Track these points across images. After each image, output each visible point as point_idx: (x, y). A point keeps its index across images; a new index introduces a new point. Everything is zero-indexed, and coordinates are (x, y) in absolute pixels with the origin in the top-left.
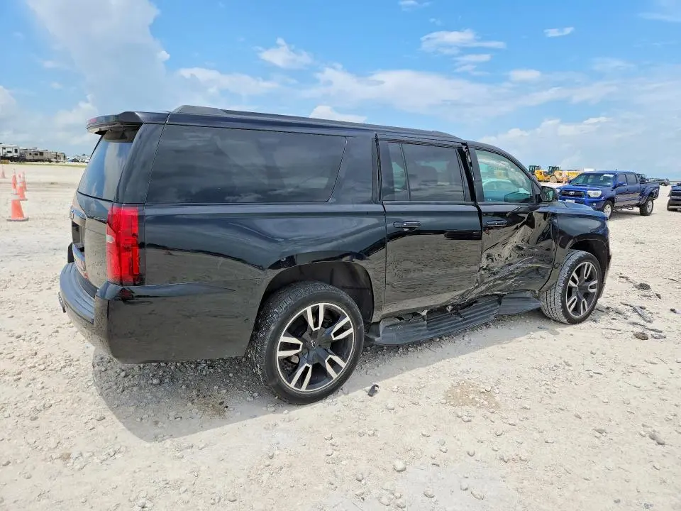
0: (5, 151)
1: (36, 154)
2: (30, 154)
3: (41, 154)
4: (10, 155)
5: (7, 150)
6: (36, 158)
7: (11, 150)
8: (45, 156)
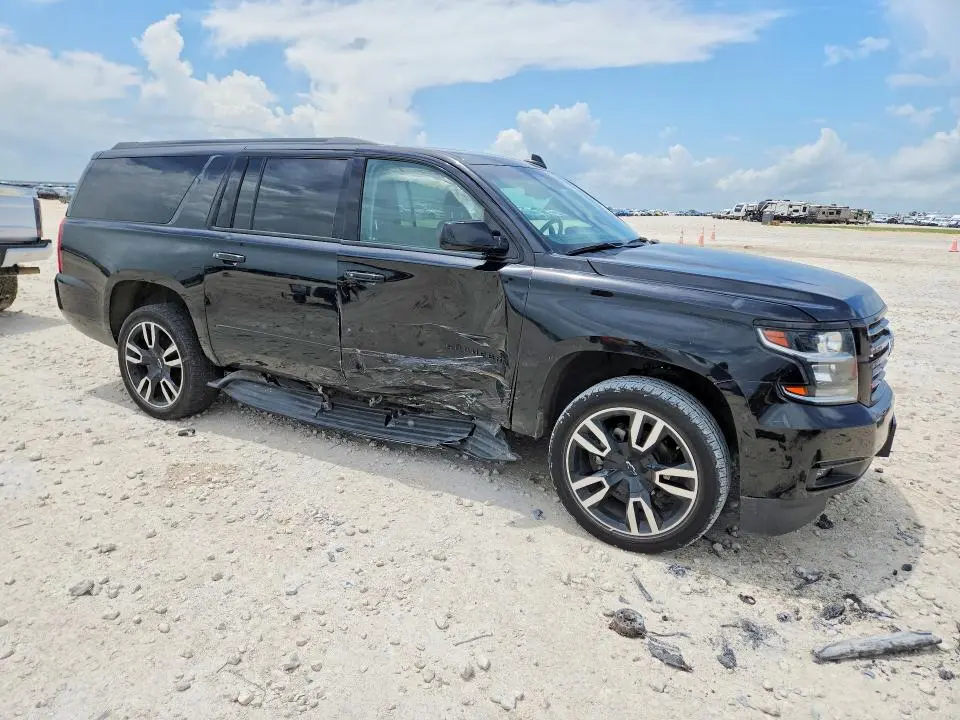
0: (791, 210)
1: (831, 213)
2: (824, 213)
3: (838, 212)
4: (795, 215)
5: (794, 208)
6: (830, 218)
7: (797, 208)
8: (842, 216)
